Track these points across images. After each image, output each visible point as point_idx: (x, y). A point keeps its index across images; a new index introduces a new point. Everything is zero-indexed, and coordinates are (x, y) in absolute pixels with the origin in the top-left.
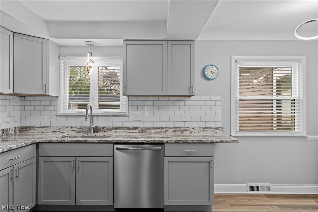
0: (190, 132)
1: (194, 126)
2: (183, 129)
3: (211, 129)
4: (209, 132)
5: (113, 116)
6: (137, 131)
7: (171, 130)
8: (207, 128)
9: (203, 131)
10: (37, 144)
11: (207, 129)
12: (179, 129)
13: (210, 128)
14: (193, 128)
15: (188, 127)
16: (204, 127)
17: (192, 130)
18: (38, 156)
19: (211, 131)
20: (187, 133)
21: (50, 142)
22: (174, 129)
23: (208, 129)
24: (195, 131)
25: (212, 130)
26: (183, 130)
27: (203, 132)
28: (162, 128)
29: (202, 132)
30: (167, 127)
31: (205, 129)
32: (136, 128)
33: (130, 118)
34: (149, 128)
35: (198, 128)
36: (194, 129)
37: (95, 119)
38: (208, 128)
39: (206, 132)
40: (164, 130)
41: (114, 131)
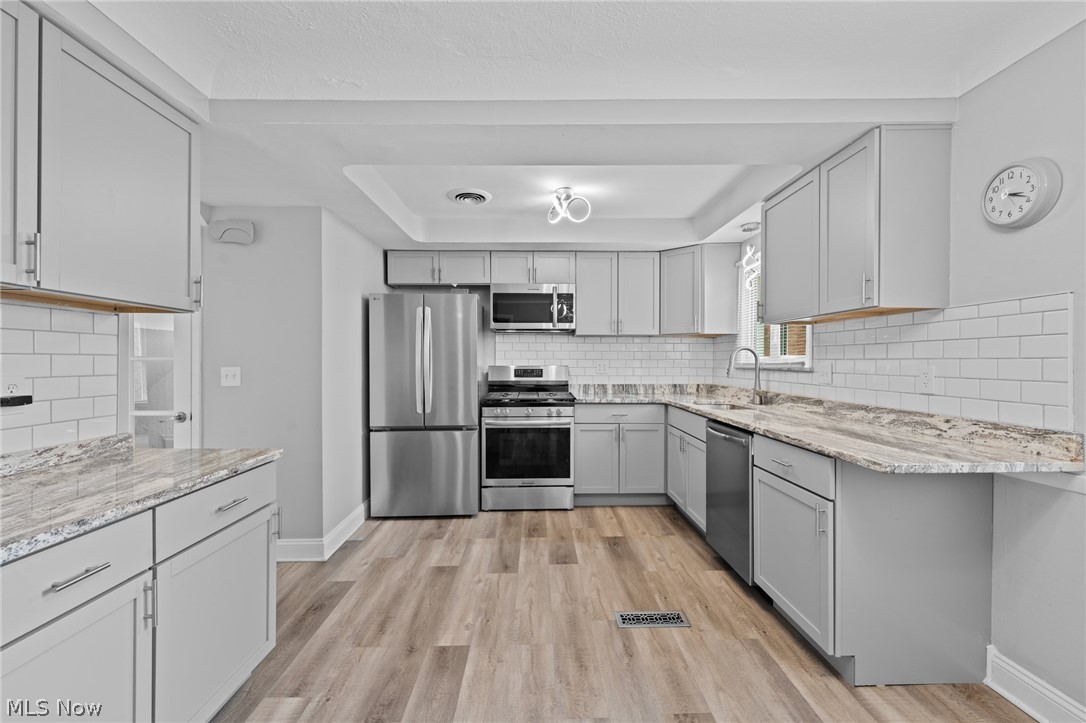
0: (938, 432)
1: (949, 414)
2: (916, 418)
3: (1013, 435)
4: (1004, 443)
5: (789, 370)
6: (820, 410)
7: (887, 418)
8: (996, 426)
9: (982, 436)
10: (666, 405)
11: (994, 432)
12: (907, 419)
13: (1007, 429)
14: (948, 421)
15: (932, 416)
16: (985, 423)
17: (945, 426)
18: (667, 424)
19: (1013, 443)
20: (929, 437)
21: (684, 409)
22: (893, 416)
23: (1002, 432)
24: (951, 432)
25: (1015, 439)
26: (917, 423)
27: (981, 441)
28: (866, 409)
29: (978, 441)
30: (878, 408)
31: (987, 432)
32: (819, 402)
33: (816, 378)
34: (842, 406)
35: (964, 424)
36: (948, 425)
37: (763, 375)
38: (1002, 428)
39: (991, 442)
40: (871, 415)
41: (789, 404)
